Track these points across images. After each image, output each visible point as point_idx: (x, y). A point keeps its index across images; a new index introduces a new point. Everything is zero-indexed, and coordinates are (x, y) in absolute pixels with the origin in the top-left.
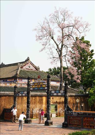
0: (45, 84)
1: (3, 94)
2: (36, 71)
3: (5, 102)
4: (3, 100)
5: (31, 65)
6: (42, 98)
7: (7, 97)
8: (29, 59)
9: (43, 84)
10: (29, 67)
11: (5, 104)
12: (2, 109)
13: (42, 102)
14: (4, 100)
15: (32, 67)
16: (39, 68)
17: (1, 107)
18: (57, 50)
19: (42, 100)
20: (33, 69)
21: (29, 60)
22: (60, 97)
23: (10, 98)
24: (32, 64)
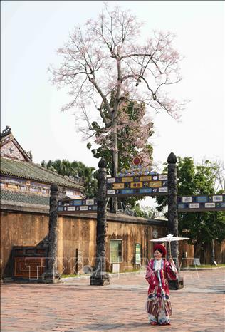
0: (157, 180)
1: (13, 206)
2: (25, 162)
3: (14, 228)
4: (11, 222)
5: (14, 147)
6: (88, 223)
7: (20, 215)
8: (11, 131)
9: (153, 180)
10: (11, 151)
11: (15, 234)
12: (8, 248)
13: (88, 234)
14: (14, 224)
15: (16, 153)
16: (31, 157)
17: (7, 244)
18: (100, 110)
19: (88, 228)
20: (18, 157)
21: (9, 133)
22: (120, 224)
23: (26, 220)
24: (17, 145)
